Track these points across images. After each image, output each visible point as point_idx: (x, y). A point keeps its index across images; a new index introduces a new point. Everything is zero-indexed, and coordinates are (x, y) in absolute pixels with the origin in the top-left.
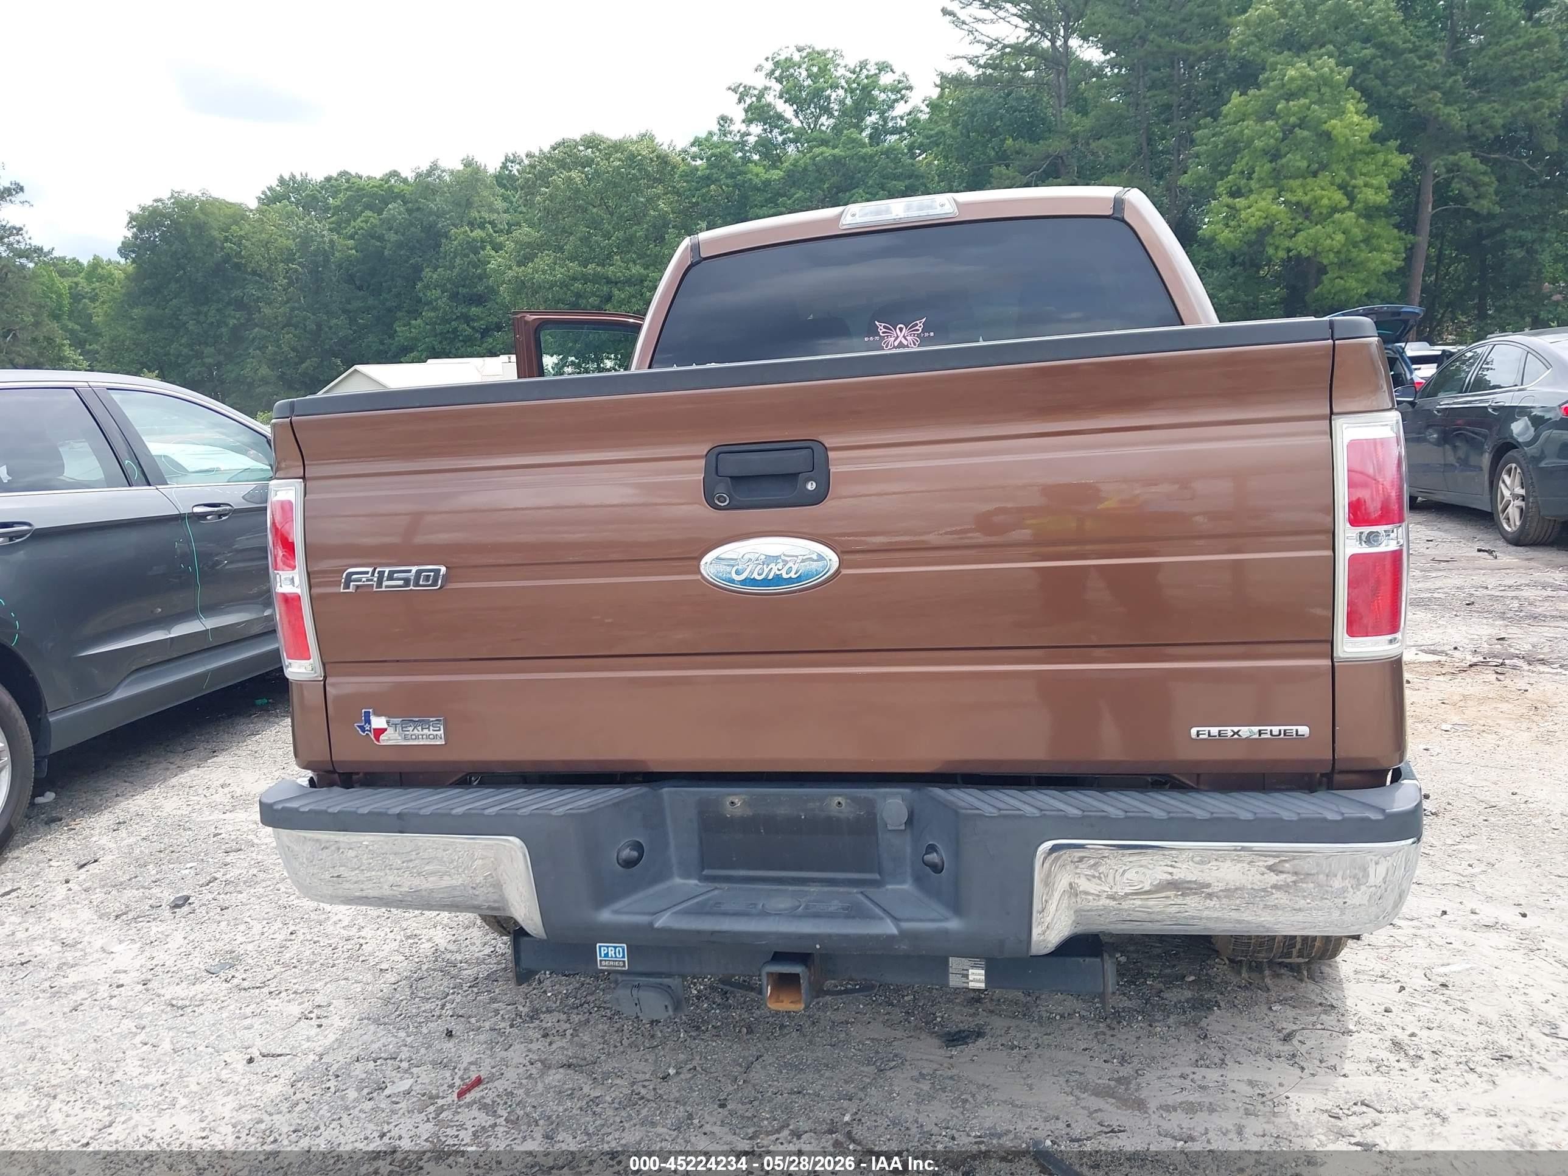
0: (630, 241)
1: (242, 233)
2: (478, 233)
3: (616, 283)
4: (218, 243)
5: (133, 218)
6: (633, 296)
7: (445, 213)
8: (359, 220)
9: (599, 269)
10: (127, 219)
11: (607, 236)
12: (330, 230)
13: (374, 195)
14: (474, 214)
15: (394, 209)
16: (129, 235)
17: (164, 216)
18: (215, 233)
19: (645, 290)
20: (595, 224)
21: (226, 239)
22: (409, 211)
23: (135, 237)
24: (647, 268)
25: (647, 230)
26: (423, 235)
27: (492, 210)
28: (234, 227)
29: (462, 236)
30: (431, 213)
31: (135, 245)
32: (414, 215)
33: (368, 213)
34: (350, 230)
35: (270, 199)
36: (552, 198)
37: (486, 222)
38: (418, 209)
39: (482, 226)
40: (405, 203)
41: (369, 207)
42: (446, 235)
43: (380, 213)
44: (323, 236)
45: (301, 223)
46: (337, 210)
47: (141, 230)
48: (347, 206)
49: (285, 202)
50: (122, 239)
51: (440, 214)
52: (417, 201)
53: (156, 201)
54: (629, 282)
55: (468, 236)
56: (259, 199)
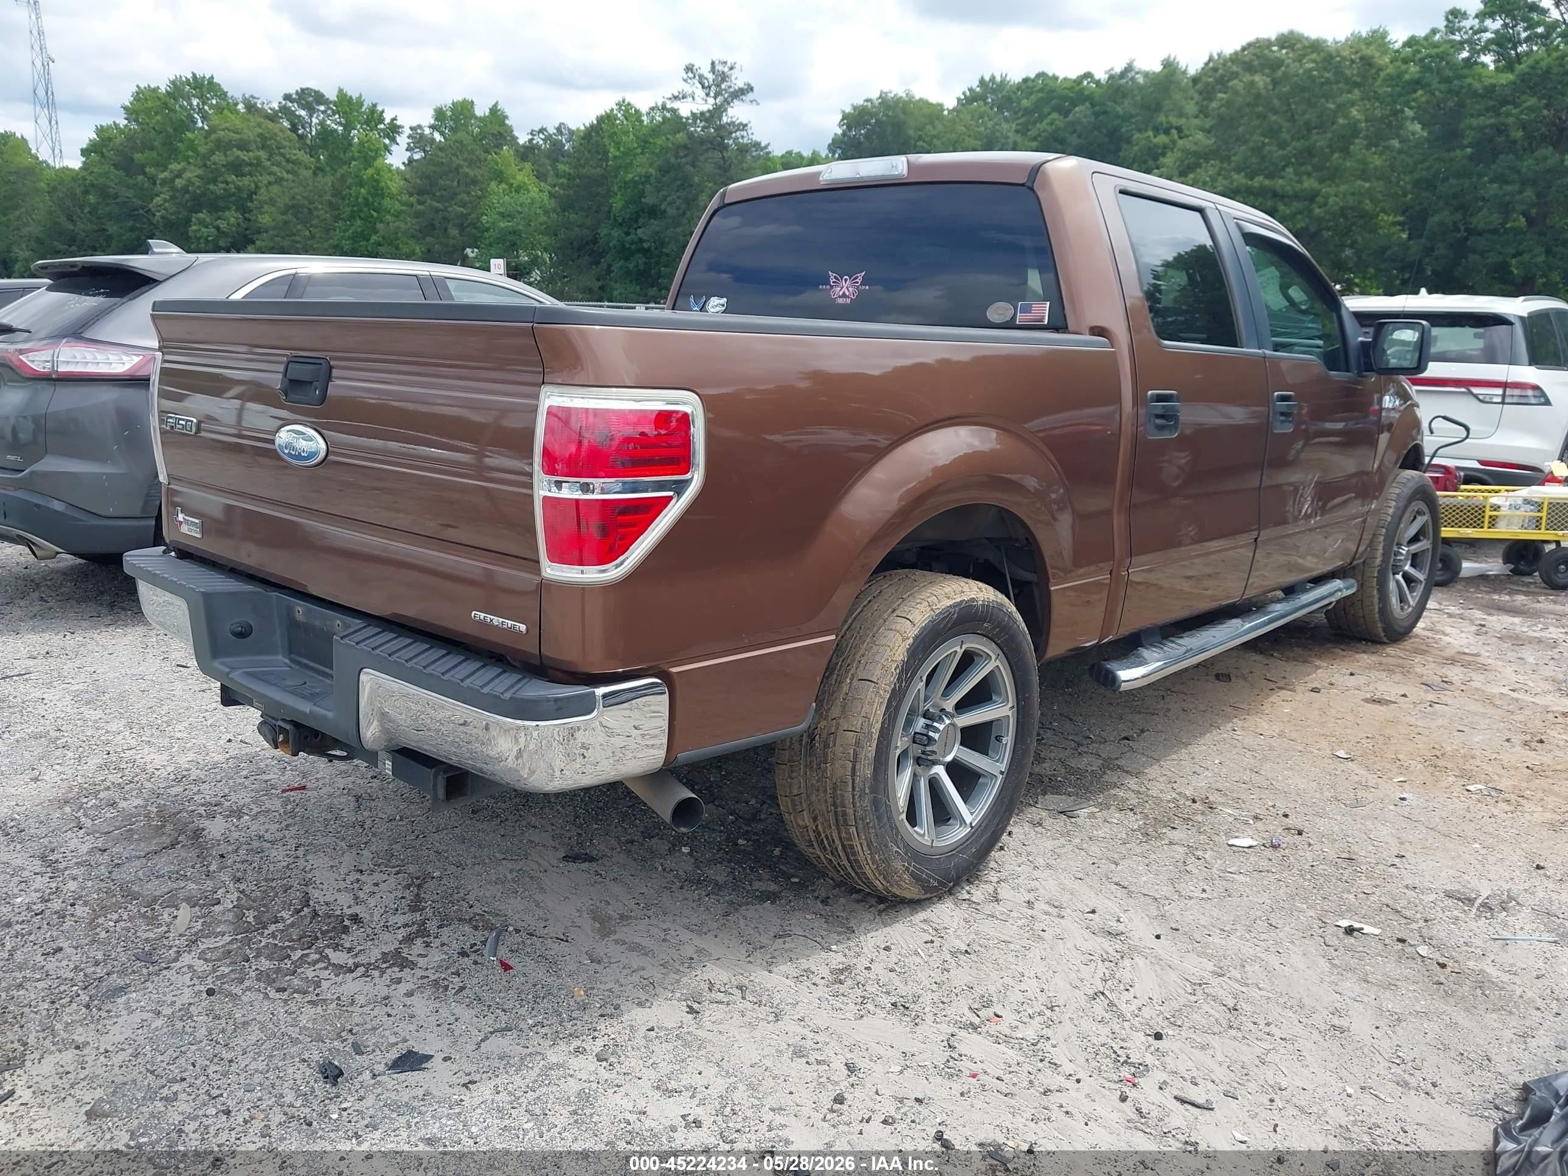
0: (1310, 152)
1: (934, 132)
2: (1162, 139)
3: (1283, 197)
4: (912, 142)
5: (845, 116)
6: (1300, 213)
7: (1132, 116)
8: (1046, 121)
9: (1267, 182)
10: (840, 117)
11: (1283, 145)
12: (1017, 131)
13: (1065, 98)
14: (1162, 118)
15: (1081, 111)
16: (840, 132)
17: (871, 115)
18: (911, 132)
19: (1314, 206)
20: (1273, 133)
21: (920, 138)
22: (1097, 115)
23: (844, 134)
24: (1322, 181)
25: (1331, 139)
26: (1106, 139)
27: (1181, 115)
28: (929, 127)
29: (1144, 142)
30: (1117, 116)
31: (842, 142)
32: (1101, 118)
33: (1055, 115)
34: (1033, 132)
35: (970, 99)
36: (1228, 104)
37: (1171, 127)
38: (1105, 113)
39: (1167, 132)
40: (1093, 105)
41: (1058, 109)
42: (1128, 141)
43: (1066, 114)
44: (1008, 137)
45: (990, 124)
46: (1027, 112)
47: (849, 128)
48: (1037, 107)
49: (981, 103)
50: (833, 136)
51: (1126, 118)
52: (1104, 104)
53: (867, 101)
54: (1296, 197)
55: (1151, 142)
56: (959, 99)
